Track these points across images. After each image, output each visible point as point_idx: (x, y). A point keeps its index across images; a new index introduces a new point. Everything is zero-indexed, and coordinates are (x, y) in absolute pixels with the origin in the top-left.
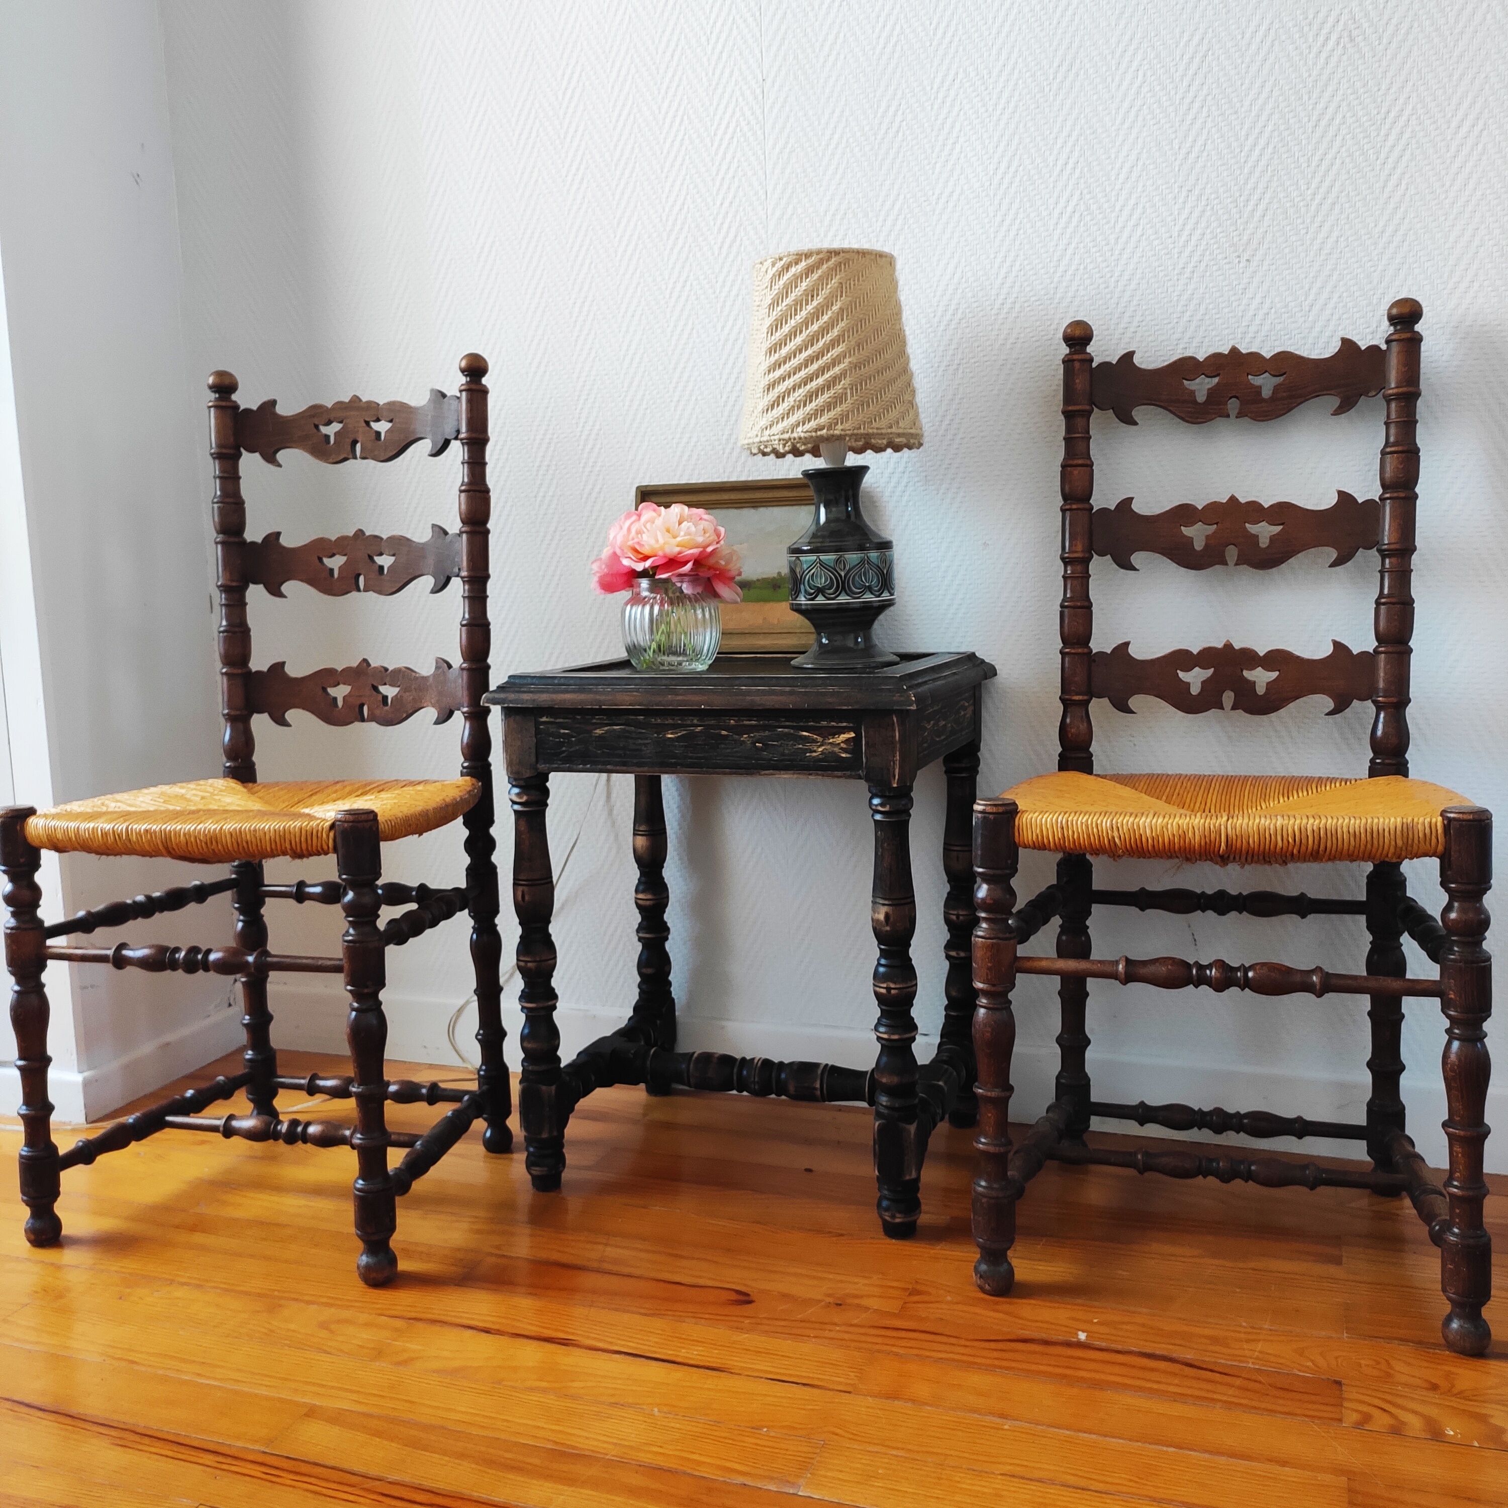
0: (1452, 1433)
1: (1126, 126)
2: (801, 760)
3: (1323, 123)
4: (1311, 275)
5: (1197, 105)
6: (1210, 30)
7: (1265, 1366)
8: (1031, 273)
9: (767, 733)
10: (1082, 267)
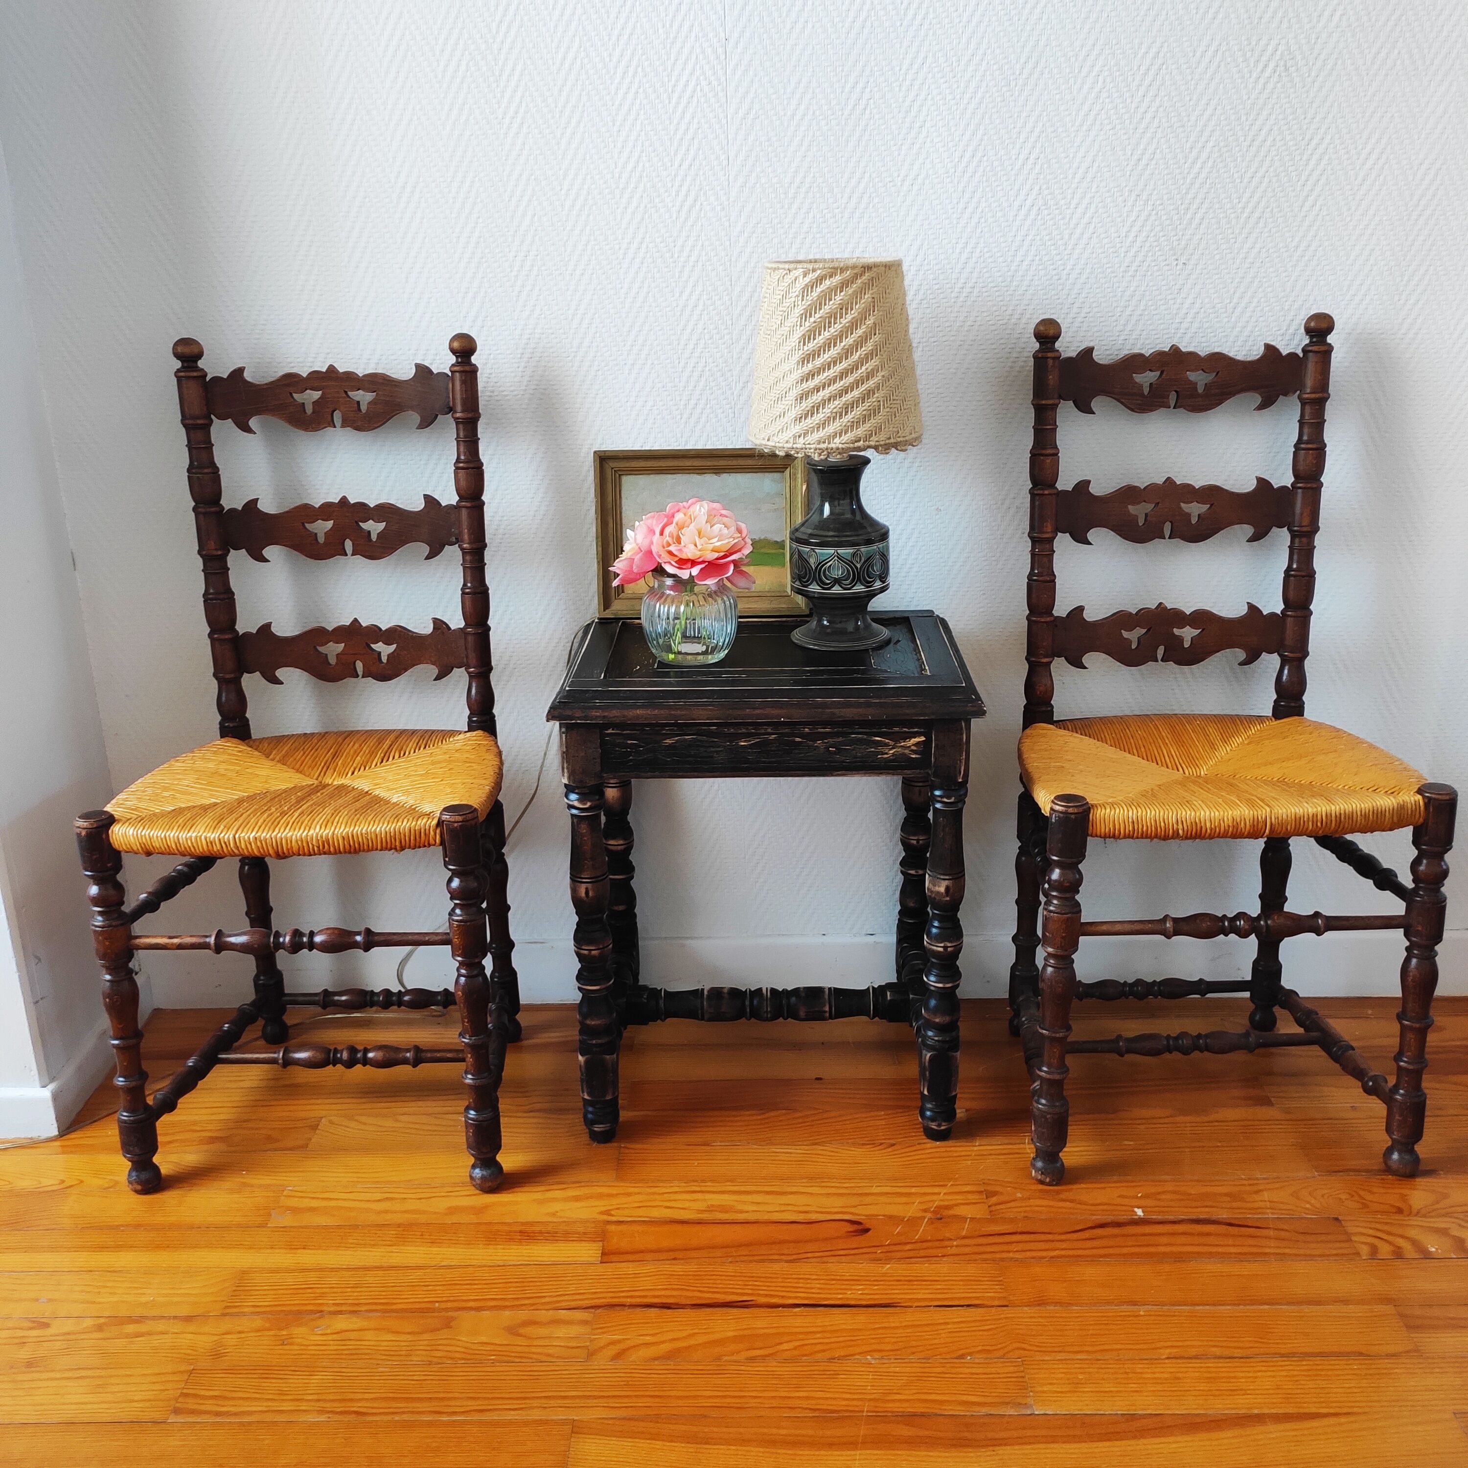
0: (1434, 1250)
1: (1085, 128)
2: (872, 762)
3: (1256, 143)
4: (1237, 280)
5: (1149, 115)
6: (1166, 44)
7: (1282, 1214)
8: (990, 260)
9: (841, 739)
10: (1038, 258)
